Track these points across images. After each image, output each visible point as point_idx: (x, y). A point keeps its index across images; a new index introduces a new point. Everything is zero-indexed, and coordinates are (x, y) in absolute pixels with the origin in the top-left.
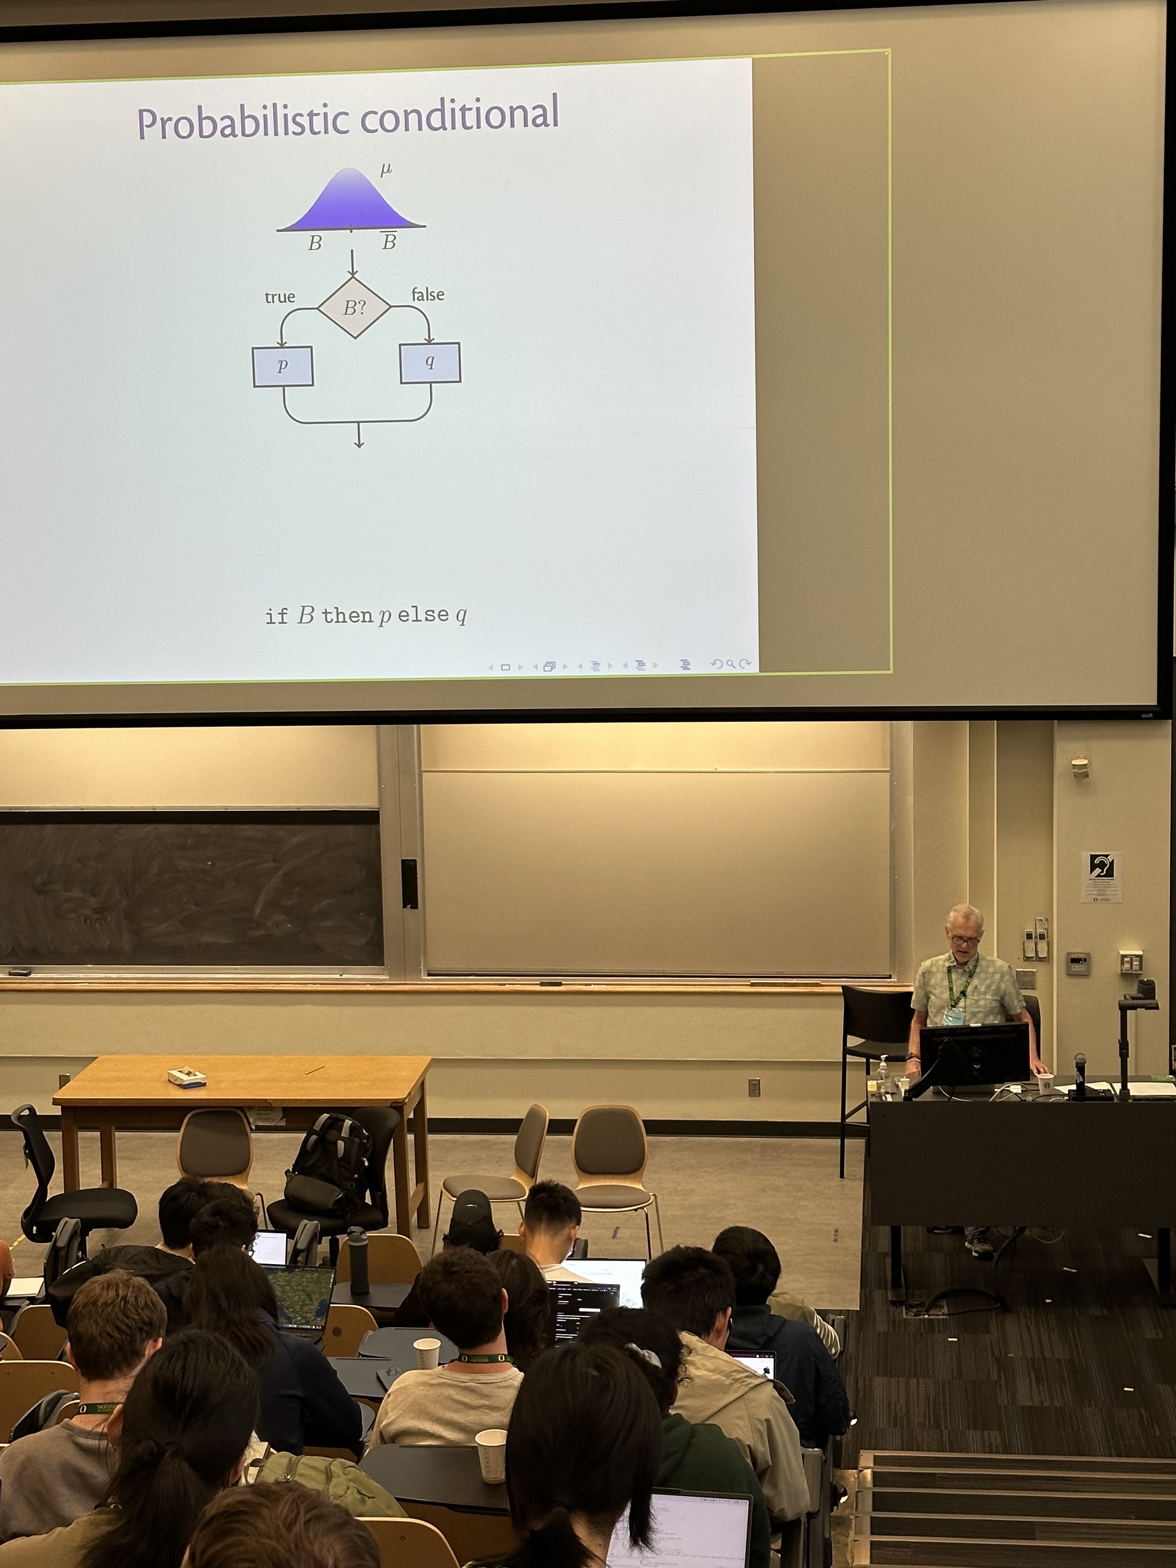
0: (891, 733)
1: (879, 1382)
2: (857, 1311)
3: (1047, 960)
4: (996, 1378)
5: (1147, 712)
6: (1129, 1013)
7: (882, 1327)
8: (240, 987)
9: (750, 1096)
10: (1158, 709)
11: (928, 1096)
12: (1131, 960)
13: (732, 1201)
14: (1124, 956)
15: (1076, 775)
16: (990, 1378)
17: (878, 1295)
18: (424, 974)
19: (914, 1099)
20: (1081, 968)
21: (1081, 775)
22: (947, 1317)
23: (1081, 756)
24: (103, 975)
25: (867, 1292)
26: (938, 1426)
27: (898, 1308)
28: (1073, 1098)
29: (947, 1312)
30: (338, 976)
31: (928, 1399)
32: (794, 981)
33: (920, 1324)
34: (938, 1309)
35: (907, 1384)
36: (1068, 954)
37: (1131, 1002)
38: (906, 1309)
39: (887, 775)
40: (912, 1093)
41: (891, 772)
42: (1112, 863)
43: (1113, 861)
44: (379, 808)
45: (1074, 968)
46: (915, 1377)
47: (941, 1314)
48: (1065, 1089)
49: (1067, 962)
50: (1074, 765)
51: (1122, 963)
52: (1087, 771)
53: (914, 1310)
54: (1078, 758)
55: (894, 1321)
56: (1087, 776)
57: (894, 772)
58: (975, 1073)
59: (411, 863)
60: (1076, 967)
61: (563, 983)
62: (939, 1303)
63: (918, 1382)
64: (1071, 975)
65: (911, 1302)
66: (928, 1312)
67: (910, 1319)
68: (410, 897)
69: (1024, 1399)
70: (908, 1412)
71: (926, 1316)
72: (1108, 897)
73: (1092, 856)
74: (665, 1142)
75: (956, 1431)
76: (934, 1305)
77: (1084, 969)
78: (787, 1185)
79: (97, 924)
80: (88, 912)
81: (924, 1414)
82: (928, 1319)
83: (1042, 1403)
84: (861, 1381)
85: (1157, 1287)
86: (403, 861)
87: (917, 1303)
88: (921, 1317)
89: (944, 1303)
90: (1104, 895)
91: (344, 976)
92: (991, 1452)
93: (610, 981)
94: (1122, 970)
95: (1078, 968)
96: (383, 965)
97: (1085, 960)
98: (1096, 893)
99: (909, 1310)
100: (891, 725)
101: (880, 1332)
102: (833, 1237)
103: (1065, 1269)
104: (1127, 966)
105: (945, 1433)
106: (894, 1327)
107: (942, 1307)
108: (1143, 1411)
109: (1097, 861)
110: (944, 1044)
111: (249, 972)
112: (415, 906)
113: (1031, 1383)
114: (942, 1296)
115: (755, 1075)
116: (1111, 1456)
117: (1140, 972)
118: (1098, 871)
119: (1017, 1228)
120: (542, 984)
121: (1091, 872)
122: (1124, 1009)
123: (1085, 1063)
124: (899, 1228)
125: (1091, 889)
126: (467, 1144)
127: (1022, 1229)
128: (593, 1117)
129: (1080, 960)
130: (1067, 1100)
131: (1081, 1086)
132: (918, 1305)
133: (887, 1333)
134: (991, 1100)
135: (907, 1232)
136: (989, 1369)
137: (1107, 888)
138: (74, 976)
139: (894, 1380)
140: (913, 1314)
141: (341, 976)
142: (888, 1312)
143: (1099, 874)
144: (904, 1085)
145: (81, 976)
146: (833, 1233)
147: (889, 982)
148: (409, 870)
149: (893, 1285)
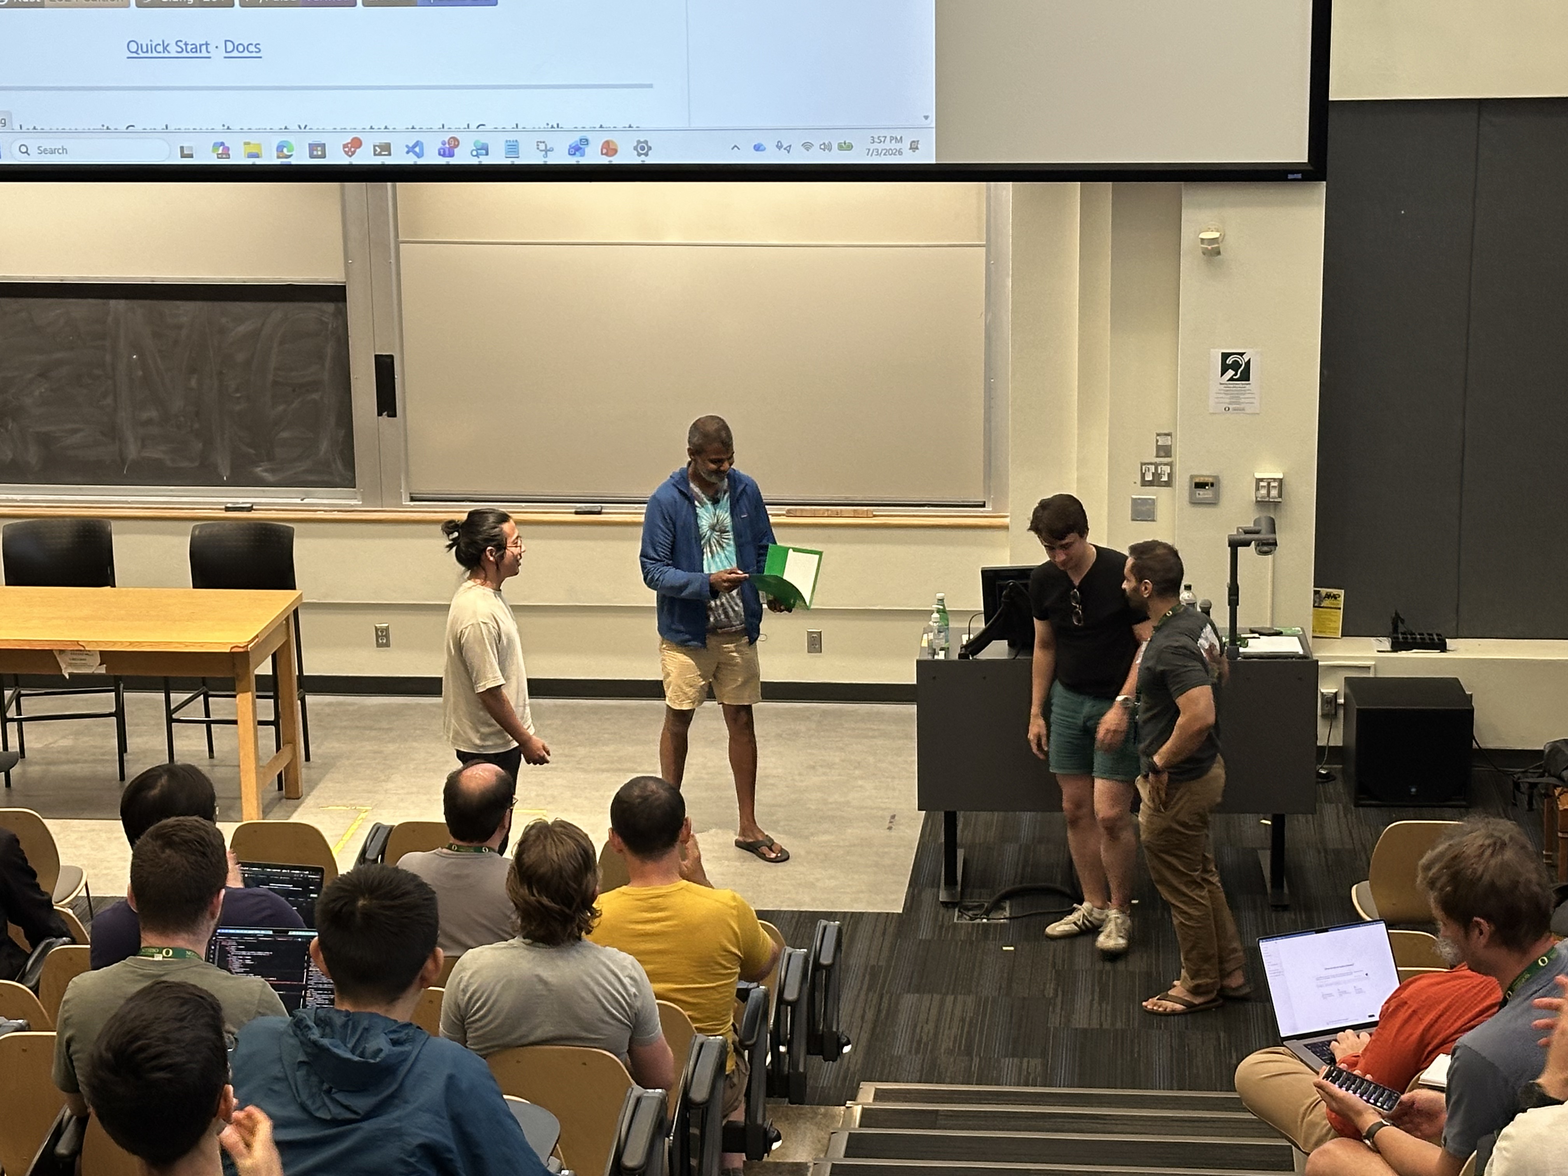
0: (988, 198)
1: (909, 1000)
2: (899, 914)
3: (1169, 484)
4: (1051, 995)
5: (1293, 172)
6: (1242, 550)
7: (925, 933)
9: (809, 652)
10: (1310, 168)
11: (988, 653)
12: (1269, 484)
14: (1260, 480)
15: (1204, 254)
16: (1044, 996)
17: (927, 895)
18: (405, 499)
19: (969, 657)
20: (1207, 494)
21: (1211, 251)
22: (1008, 921)
23: (1213, 228)
25: (916, 892)
26: (969, 1052)
27: (951, 910)
29: (1008, 915)
30: (298, 501)
31: (963, 1020)
33: (973, 929)
34: (1000, 911)
35: (942, 1003)
36: (1192, 477)
37: (1244, 537)
38: (959, 911)
39: (983, 249)
40: (968, 650)
41: (987, 246)
44: (345, 283)
45: (1199, 494)
46: (953, 994)
47: (1002, 917)
49: (1190, 487)
50: (1202, 240)
51: (1257, 489)
52: (1218, 248)
53: (970, 913)
54: (1208, 230)
55: (941, 927)
56: (1219, 253)
57: (990, 246)
59: (387, 360)
60: (1201, 493)
62: (1003, 904)
63: (955, 998)
64: (1195, 503)
65: (968, 903)
66: (987, 916)
67: (962, 924)
68: (387, 403)
69: (1080, 1021)
70: (936, 1035)
71: (985, 921)
72: (1242, 406)
75: (990, 1058)
76: (997, 906)
77: (1212, 496)
78: (843, 761)
81: (955, 1038)
82: (984, 924)
83: (1101, 1025)
84: (885, 1000)
85: (1269, 885)
86: (376, 356)
87: (976, 904)
88: (978, 921)
89: (1007, 905)
90: (1238, 403)
91: (306, 501)
92: (1027, 1085)
93: (636, 509)
94: (1256, 496)
95: (1204, 494)
96: (354, 487)
97: (1212, 485)
98: (1228, 401)
99: (963, 913)
100: (988, 189)
101: (921, 940)
102: (887, 824)
105: (976, 1060)
106: (940, 933)
107: (1004, 909)
108: (1222, 1034)
110: (1009, 588)
112: (393, 414)
113: (1093, 1000)
114: (1007, 897)
115: (815, 626)
116: (1172, 1089)
117: (1280, 500)
122: (1235, 545)
124: (955, 813)
125: (1221, 396)
129: (1207, 484)
132: (976, 907)
133: (930, 941)
135: (963, 818)
136: (1045, 984)
137: (1242, 394)
139: (927, 997)
140: (967, 918)
141: (303, 499)
142: (937, 913)
146: (888, 819)
147: (983, 512)
148: (385, 368)
149: (945, 884)
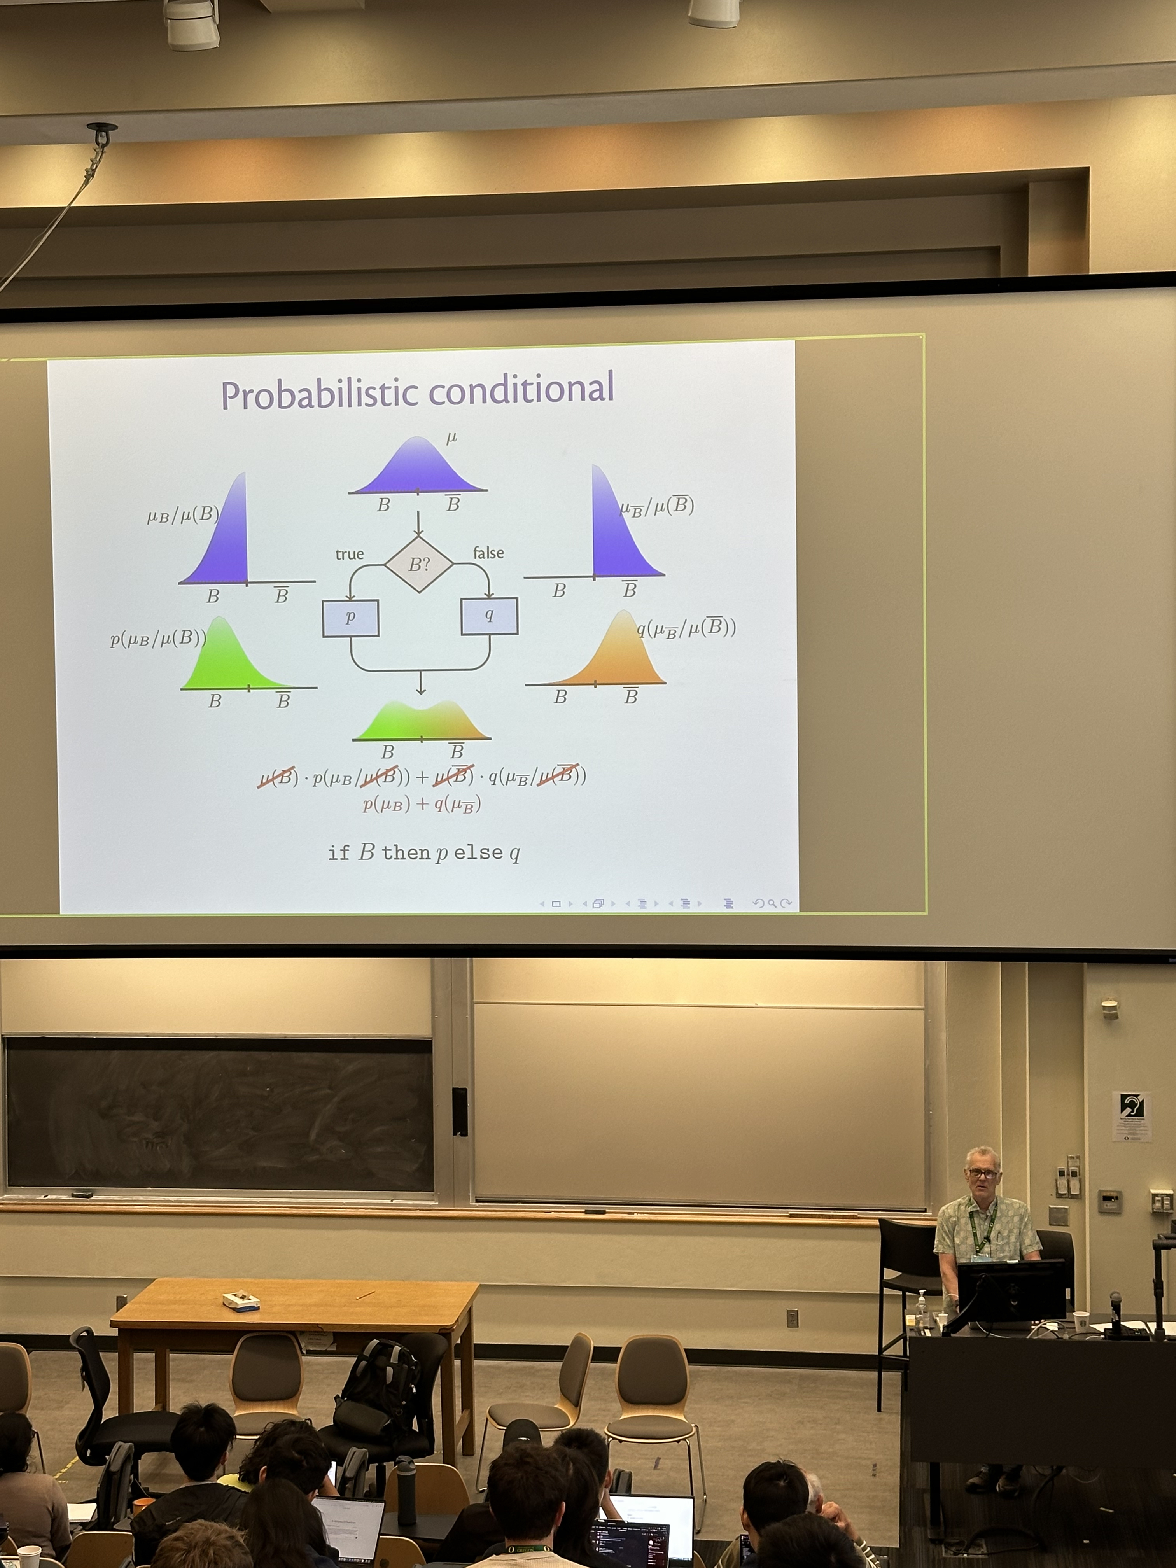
0: (926, 971)
2: (896, 1548)
3: (1079, 1197)
5: (1173, 957)
6: (1164, 1252)
7: (921, 1565)
8: (294, 1211)
9: (788, 1327)
11: (965, 1332)
12: (1162, 1198)
13: (772, 1433)
14: (1155, 1195)
15: (1106, 1017)
17: (917, 1532)
18: (472, 1200)
19: (952, 1335)
20: (1113, 1205)
21: (1111, 1016)
22: (987, 1557)
23: (1111, 998)
24: (161, 1198)
25: (907, 1530)
27: (938, 1546)
28: (1109, 1336)
29: (986, 1552)
30: (389, 1202)
32: (832, 1213)
33: (959, 1563)
34: (977, 1548)
36: (1100, 1192)
37: (1165, 1242)
38: (945, 1547)
39: (923, 1012)
40: (950, 1329)
41: (925, 1009)
42: (1142, 1103)
43: (1143, 1101)
44: (432, 1038)
45: (1107, 1205)
47: (980, 1553)
48: (1101, 1328)
49: (1099, 1201)
50: (1104, 1007)
51: (1154, 1202)
52: (1117, 1013)
53: (953, 1549)
54: (1107, 1000)
55: (934, 1560)
56: (1117, 1017)
57: (928, 1009)
58: (1012, 1309)
59: (462, 1092)
60: (1108, 1204)
61: (607, 1211)
62: (978, 1541)
64: (1103, 1212)
65: (950, 1540)
66: (968, 1551)
67: (950, 1558)
68: (461, 1125)
71: (965, 1555)
72: (1138, 1136)
73: (1122, 1095)
74: (705, 1371)
76: (973, 1543)
77: (1116, 1207)
78: (825, 1418)
79: (158, 1148)
80: (150, 1136)
82: (968, 1559)
86: (454, 1089)
87: (956, 1541)
88: (960, 1556)
89: (983, 1542)
90: (1134, 1134)
91: (394, 1202)
93: (652, 1210)
94: (1153, 1209)
95: (1111, 1206)
96: (433, 1191)
97: (1117, 1198)
98: (1128, 1132)
99: (948, 1549)
100: (926, 965)
102: (871, 1471)
103: (1102, 1509)
104: (1158, 1205)
106: (934, 1565)
107: (981, 1546)
109: (1127, 1101)
110: (982, 1280)
111: (303, 1196)
114: (980, 1535)
115: (794, 1306)
117: (1171, 1211)
118: (1128, 1110)
119: (1055, 1467)
120: (586, 1212)
121: (1122, 1111)
122: (1158, 1248)
123: (1120, 1301)
124: (938, 1464)
125: (1122, 1128)
126: (511, 1370)
127: (1060, 1469)
128: (638, 1347)
129: (1112, 1198)
130: (1103, 1338)
131: (1116, 1324)
132: (957, 1544)
134: (1028, 1337)
135: (946, 1469)
137: (1137, 1127)
138: (135, 1198)
140: (952, 1553)
141: (392, 1201)
142: (928, 1551)
143: (1130, 1113)
144: (943, 1320)
145: (141, 1198)
146: (872, 1467)
147: (924, 1216)
148: (460, 1098)
149: (932, 1523)
